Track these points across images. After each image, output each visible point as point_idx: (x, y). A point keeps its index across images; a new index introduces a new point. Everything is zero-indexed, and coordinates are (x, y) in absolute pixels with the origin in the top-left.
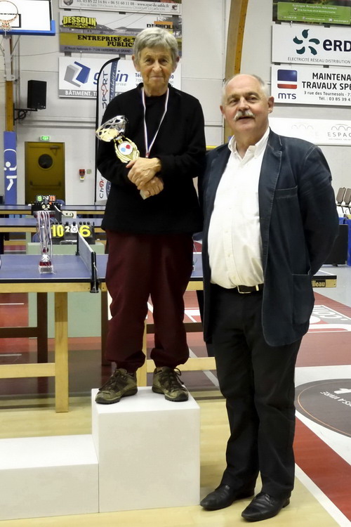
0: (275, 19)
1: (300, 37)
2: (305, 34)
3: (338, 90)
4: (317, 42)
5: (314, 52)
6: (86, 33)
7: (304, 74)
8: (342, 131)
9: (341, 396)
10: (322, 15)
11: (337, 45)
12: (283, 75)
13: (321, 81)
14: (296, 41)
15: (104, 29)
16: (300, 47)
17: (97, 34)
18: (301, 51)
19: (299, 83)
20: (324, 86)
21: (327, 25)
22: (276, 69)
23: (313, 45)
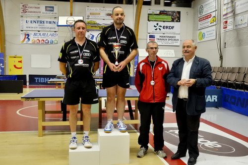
0: (148, 20)
1: (156, 25)
2: (157, 24)
3: (167, 41)
4: (161, 26)
5: (160, 29)
6: (93, 25)
7: (157, 36)
8: (169, 53)
9: (170, 132)
10: (162, 19)
11: (167, 27)
12: (151, 37)
13: (162, 38)
14: (155, 26)
15: (98, 24)
16: (156, 28)
17: (96, 25)
18: (156, 29)
19: (155, 39)
20: (163, 40)
21: (164, 22)
22: (149, 35)
23: (160, 27)
